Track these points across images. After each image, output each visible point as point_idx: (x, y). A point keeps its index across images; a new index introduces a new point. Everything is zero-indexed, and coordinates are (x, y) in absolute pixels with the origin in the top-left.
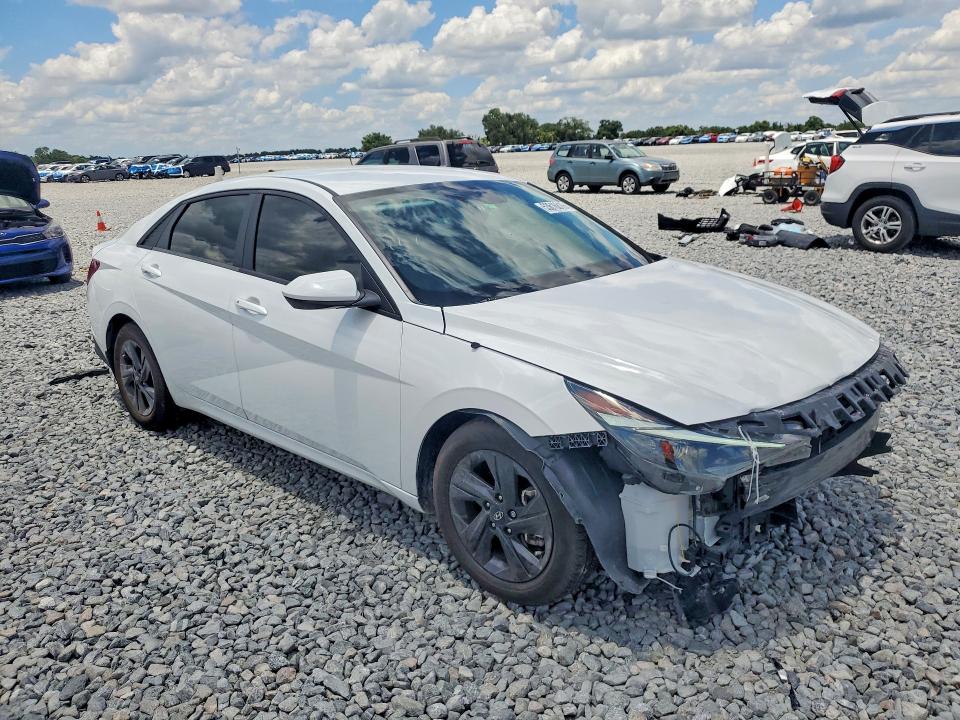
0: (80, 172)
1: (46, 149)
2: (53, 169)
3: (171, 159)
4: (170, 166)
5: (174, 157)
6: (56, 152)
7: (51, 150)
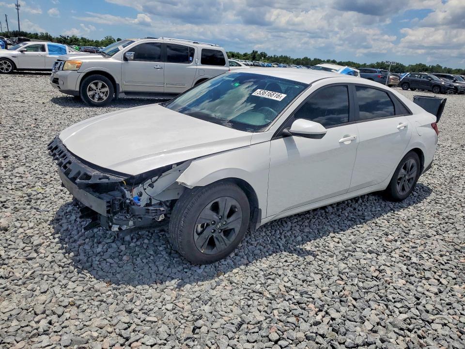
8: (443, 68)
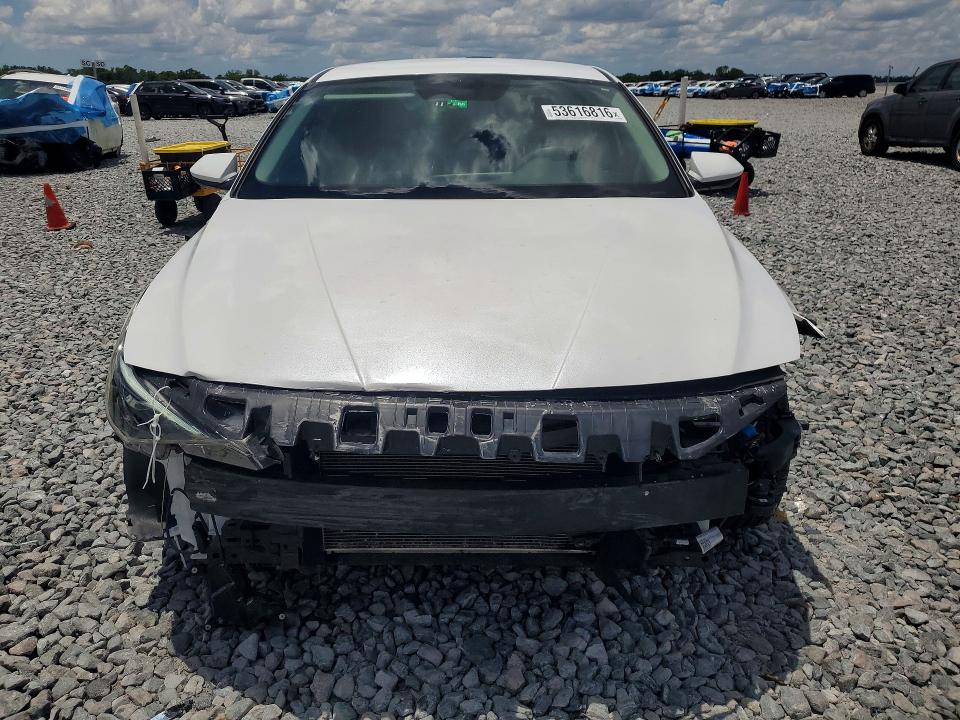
0: (721, 89)
1: (726, 67)
2: (701, 85)
3: (813, 77)
4: (808, 85)
5: (818, 75)
6: (734, 70)
7: (730, 69)
8: (138, 71)
